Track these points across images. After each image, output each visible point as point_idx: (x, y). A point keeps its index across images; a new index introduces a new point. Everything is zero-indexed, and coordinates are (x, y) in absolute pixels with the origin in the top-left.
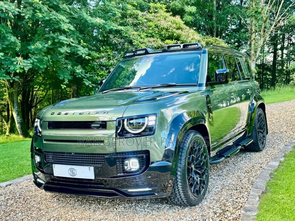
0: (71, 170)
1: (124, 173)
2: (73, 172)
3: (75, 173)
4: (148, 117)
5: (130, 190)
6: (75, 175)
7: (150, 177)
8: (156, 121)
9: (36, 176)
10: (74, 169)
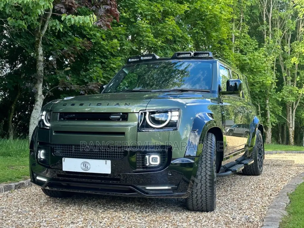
0: (84, 163)
1: (143, 168)
2: (86, 166)
3: (89, 167)
4: (171, 112)
5: (148, 188)
6: (89, 170)
7: (171, 174)
8: (179, 116)
9: (35, 175)
10: (88, 163)
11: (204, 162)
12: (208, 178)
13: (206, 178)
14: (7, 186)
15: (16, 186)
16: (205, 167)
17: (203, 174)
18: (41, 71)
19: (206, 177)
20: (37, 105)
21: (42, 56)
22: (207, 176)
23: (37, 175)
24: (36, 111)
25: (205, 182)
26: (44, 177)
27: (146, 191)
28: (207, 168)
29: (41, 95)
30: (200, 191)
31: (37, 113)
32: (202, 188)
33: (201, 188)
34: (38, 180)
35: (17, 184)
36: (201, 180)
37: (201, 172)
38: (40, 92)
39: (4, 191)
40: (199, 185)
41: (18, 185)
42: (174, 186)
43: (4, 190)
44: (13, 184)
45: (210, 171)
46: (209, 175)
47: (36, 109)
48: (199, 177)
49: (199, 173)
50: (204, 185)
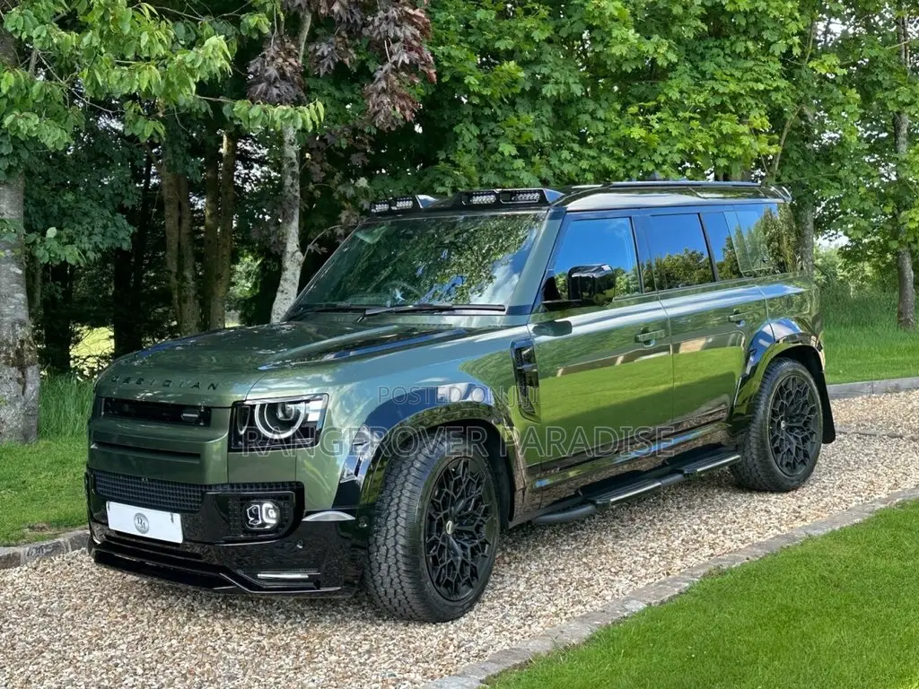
0: (139, 517)
1: (244, 532)
2: (142, 524)
3: (147, 525)
5: (261, 576)
6: (147, 531)
10: (144, 516)
11: (394, 515)
12: (401, 552)
13: (397, 552)
14: (78, 538)
16: (395, 527)
17: (390, 543)
19: (395, 550)
20: (285, 280)
21: (293, 144)
22: (399, 547)
24: (285, 296)
25: (394, 561)
27: (258, 582)
28: (398, 528)
29: (293, 254)
30: (388, 580)
31: (286, 301)
32: (392, 575)
33: (388, 575)
36: (387, 557)
37: (386, 539)
38: (292, 244)
39: (70, 549)
40: (384, 566)
42: (314, 573)
43: (70, 546)
45: (404, 537)
47: (283, 292)
48: (383, 549)
49: (381, 540)
50: (393, 568)
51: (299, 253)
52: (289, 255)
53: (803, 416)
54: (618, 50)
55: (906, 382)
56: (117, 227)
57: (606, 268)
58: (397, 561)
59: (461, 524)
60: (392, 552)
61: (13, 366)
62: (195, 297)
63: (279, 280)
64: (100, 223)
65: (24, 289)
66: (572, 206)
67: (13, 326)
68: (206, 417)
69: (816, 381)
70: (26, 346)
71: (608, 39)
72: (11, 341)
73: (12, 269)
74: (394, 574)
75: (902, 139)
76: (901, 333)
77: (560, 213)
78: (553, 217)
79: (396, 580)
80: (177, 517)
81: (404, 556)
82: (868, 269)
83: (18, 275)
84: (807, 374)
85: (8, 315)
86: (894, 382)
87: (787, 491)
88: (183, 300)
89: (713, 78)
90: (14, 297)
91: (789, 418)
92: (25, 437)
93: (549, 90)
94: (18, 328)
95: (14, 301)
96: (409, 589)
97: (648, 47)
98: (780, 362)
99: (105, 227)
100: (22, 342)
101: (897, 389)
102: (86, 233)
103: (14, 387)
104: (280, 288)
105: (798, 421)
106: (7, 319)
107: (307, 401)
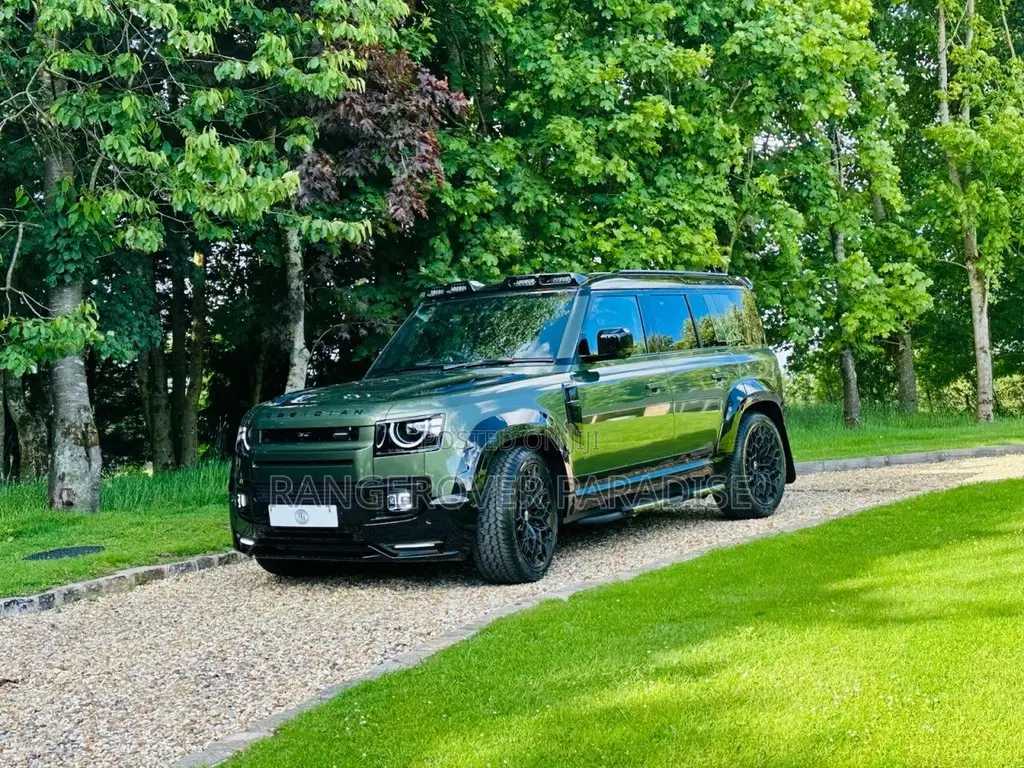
0: (300, 512)
1: (389, 515)
2: (303, 516)
3: (306, 517)
5: (397, 547)
6: (307, 522)
8: (442, 426)
9: (238, 536)
10: (304, 511)
12: (500, 525)
13: (497, 526)
14: (203, 560)
15: (221, 559)
16: (495, 508)
17: (492, 520)
18: (298, 289)
20: (294, 375)
21: (297, 251)
22: (498, 523)
23: (242, 536)
26: (251, 538)
27: (394, 552)
29: (301, 351)
30: (489, 548)
32: (493, 544)
33: (490, 544)
34: (244, 545)
35: (222, 555)
36: (489, 531)
37: (488, 517)
38: (299, 342)
39: (197, 569)
40: (487, 538)
41: (223, 558)
42: (439, 542)
43: (197, 566)
44: (215, 557)
46: (502, 521)
47: (291, 385)
48: (486, 525)
49: (485, 519)
50: (495, 538)
51: (306, 350)
52: (296, 352)
53: (771, 458)
54: (581, 169)
55: (852, 462)
56: (151, 327)
57: (627, 331)
58: (497, 533)
59: (533, 515)
60: (493, 526)
61: (81, 445)
62: (167, 406)
63: (288, 375)
64: (137, 324)
65: (85, 379)
66: (594, 286)
67: (79, 411)
68: (354, 434)
69: (780, 433)
70: (90, 429)
71: (572, 158)
72: (78, 424)
73: (76, 361)
74: (494, 543)
75: (840, 248)
76: (848, 431)
77: (586, 292)
78: (583, 294)
79: (496, 547)
80: (334, 508)
81: (503, 528)
82: (813, 380)
83: (81, 366)
84: (772, 424)
85: (74, 401)
86: (841, 462)
87: (761, 517)
88: (155, 409)
89: (667, 195)
90: (78, 386)
91: (760, 459)
92: (93, 509)
93: (518, 207)
94: (82, 411)
95: (78, 389)
96: (505, 553)
97: (611, 167)
98: (752, 413)
99: (141, 327)
100: (86, 425)
101: (845, 468)
102: (127, 333)
103: (83, 463)
104: (289, 383)
105: (766, 462)
106: (74, 404)
107: (429, 419)
